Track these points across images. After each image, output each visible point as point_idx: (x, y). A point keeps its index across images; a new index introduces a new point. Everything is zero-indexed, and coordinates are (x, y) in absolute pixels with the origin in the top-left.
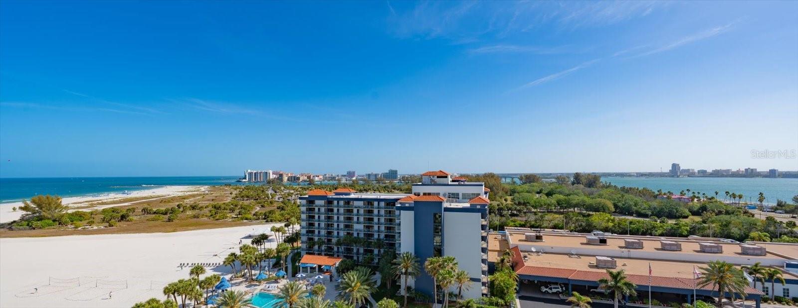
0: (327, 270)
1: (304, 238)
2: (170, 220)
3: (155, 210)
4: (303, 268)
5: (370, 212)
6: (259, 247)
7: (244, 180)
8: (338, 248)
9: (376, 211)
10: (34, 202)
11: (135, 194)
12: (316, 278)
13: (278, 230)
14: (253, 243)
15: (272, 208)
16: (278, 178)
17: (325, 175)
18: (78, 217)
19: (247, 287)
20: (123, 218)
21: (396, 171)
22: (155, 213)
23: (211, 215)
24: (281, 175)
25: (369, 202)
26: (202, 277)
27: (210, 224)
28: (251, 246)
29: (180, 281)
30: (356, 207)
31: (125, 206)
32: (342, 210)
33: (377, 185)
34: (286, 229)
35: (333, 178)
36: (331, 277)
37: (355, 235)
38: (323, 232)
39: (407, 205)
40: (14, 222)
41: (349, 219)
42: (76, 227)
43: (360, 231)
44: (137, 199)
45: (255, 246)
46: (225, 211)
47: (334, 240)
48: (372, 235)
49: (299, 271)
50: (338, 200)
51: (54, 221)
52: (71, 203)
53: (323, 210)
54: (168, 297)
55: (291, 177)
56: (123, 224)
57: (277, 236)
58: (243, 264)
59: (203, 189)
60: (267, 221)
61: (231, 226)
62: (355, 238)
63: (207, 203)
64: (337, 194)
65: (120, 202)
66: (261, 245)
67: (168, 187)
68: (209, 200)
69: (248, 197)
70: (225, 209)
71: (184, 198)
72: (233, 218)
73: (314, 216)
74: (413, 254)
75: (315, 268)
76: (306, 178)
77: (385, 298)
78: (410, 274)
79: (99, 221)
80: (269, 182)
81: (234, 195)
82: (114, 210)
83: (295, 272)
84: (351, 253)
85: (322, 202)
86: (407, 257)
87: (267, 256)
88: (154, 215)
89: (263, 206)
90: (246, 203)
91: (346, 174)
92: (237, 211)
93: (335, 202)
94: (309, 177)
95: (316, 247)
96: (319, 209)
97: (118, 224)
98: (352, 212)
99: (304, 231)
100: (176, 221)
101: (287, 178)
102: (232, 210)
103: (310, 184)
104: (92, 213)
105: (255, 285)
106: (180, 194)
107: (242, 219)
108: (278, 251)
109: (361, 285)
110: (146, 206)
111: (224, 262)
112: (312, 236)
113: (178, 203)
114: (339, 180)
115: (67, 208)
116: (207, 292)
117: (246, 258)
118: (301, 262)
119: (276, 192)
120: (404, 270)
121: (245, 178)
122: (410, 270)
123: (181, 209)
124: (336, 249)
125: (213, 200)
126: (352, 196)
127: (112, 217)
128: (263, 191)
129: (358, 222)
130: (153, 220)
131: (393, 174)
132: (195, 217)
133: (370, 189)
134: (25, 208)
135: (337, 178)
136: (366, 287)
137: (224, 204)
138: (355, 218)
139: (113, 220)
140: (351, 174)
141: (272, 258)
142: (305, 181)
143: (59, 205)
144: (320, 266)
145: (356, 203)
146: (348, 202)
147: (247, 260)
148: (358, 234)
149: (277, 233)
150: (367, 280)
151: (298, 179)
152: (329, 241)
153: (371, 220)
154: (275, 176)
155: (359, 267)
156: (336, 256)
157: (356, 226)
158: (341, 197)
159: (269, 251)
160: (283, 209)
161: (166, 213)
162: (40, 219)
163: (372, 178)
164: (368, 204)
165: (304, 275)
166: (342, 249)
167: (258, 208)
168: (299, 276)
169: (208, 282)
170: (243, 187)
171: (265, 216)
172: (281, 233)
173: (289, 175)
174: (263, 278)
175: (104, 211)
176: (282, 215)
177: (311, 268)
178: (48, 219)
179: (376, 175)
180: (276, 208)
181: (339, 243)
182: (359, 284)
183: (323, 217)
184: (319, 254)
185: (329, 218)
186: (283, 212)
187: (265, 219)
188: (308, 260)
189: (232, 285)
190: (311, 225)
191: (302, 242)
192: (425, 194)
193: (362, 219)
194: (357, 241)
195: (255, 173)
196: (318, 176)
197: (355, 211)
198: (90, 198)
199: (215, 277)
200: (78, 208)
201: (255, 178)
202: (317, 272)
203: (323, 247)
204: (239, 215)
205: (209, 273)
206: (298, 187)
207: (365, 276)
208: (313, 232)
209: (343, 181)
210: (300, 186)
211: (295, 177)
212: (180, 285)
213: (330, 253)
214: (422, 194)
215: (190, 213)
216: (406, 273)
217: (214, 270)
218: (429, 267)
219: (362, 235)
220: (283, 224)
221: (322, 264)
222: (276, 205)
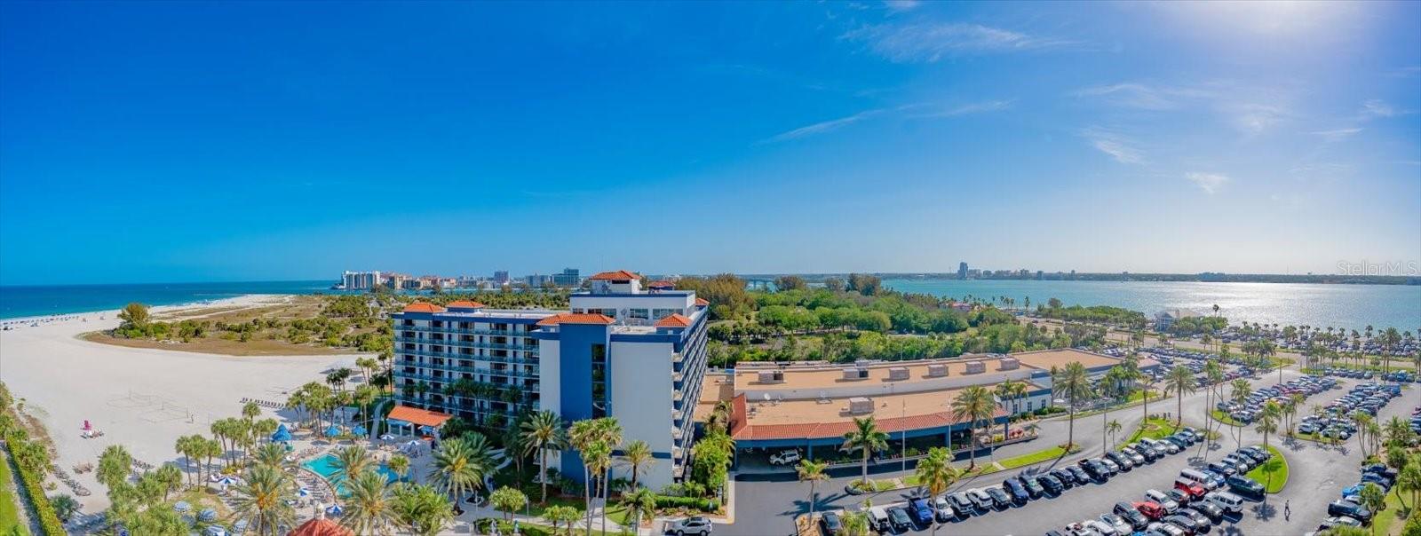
0: (428, 433)
1: (400, 380)
2: (243, 340)
3: (229, 325)
4: (392, 426)
5: (501, 340)
6: (337, 388)
7: (341, 287)
8: (450, 399)
9: (510, 340)
10: (128, 310)
11: (216, 304)
12: (410, 443)
13: (367, 364)
14: (328, 381)
15: (369, 330)
16: (388, 284)
17: (462, 278)
18: (160, 328)
19: (313, 443)
20: (197, 333)
21: (577, 271)
22: (229, 329)
23: (290, 337)
24: (392, 279)
25: (501, 324)
26: (256, 420)
27: (288, 348)
28: (324, 384)
29: (231, 420)
30: (477, 333)
31: (202, 319)
32: (456, 338)
33: (542, 295)
34: (379, 363)
35: (473, 284)
36: (434, 445)
37: (477, 379)
38: (428, 372)
39: (552, 330)
40: (116, 329)
41: (468, 351)
42: (157, 340)
43: (486, 372)
44: (215, 310)
45: (331, 386)
46: (306, 332)
47: (444, 385)
48: (504, 380)
49: (387, 431)
50: (450, 320)
51: (142, 331)
52: (157, 312)
53: (426, 336)
54: (216, 436)
55: (407, 281)
56: (196, 341)
57: (366, 373)
58: (308, 410)
59: (288, 298)
60: (360, 350)
61: (312, 354)
62: (476, 383)
63: (288, 319)
64: (450, 310)
65: (200, 313)
66: (340, 384)
67: (249, 295)
68: (291, 315)
69: (340, 312)
70: (308, 328)
71: (263, 311)
72: (315, 342)
73: (414, 345)
74: (558, 414)
75: (409, 428)
76: (429, 283)
77: (506, 487)
78: (550, 446)
79: (177, 334)
80: (374, 290)
81: (322, 309)
82: (191, 323)
83: (383, 429)
84: (470, 408)
85: (424, 324)
86: (546, 420)
87: (339, 402)
88: (227, 332)
89: (358, 327)
90: (337, 320)
91: (492, 276)
92: (321, 334)
93: (445, 324)
94: (434, 282)
95: (417, 395)
96: (421, 335)
97: (193, 340)
98: (472, 340)
99: (400, 368)
100: (249, 341)
101: (400, 283)
102: (317, 331)
103: (434, 293)
104: (172, 326)
105: (324, 443)
106: (260, 305)
107: (327, 345)
108: (356, 398)
109: (468, 462)
110: (222, 320)
111: (287, 404)
112: (410, 376)
113: (255, 318)
114: (482, 286)
115: (152, 318)
116: (261, 441)
117: (312, 401)
118: (389, 416)
119: (381, 305)
120: (539, 442)
121: (342, 284)
122: (551, 441)
123: (257, 327)
124: (446, 400)
125: (296, 315)
126: (478, 314)
127: (187, 332)
128: (362, 304)
129: (481, 358)
130: (226, 338)
131: (570, 276)
132: (272, 338)
133: (528, 302)
134: (123, 316)
135: (478, 284)
136: (475, 466)
137: (308, 321)
138: (477, 351)
139: (188, 335)
140: (501, 276)
141: (347, 405)
142: (427, 288)
143: (145, 314)
144: (417, 426)
145: (478, 326)
146: (465, 324)
147: (313, 403)
148: (481, 377)
149: (365, 369)
150: (480, 454)
151: (418, 284)
152: (437, 386)
153: (503, 354)
154: (383, 280)
155: (468, 433)
156: (446, 412)
157: (479, 365)
158: (458, 315)
159: (344, 395)
160: (384, 332)
161: (239, 331)
162: (132, 328)
163: (536, 283)
164: (497, 328)
165: (392, 438)
166: (457, 399)
167: (352, 329)
168: (385, 438)
169: (261, 428)
170: (337, 297)
171: (358, 341)
172: (370, 369)
173: (405, 279)
174: (335, 434)
175: (183, 323)
176: (382, 341)
177: (404, 428)
178: (138, 328)
179: (542, 278)
180: (376, 329)
181: (450, 392)
182: (463, 461)
183: (426, 347)
184: (421, 407)
185: (436, 349)
186: (385, 336)
187: (357, 346)
188: (401, 414)
189: (294, 438)
190: (409, 358)
191: (397, 386)
192: (590, 312)
193: (487, 352)
194: (477, 389)
195: (356, 276)
196: (449, 280)
197: (477, 338)
198: (174, 308)
199: (271, 421)
200: (163, 318)
201: (356, 282)
202: (413, 436)
203: (427, 396)
204: (324, 338)
205: (266, 414)
206: (414, 297)
207: (477, 447)
208: (412, 370)
209: (489, 288)
210: (419, 296)
211: (412, 281)
212: (228, 424)
213: (436, 407)
214: (586, 312)
215: (266, 331)
216: (543, 445)
217: (279, 413)
218: (575, 437)
219: (487, 380)
220: (375, 356)
221: (418, 423)
222: (377, 325)
